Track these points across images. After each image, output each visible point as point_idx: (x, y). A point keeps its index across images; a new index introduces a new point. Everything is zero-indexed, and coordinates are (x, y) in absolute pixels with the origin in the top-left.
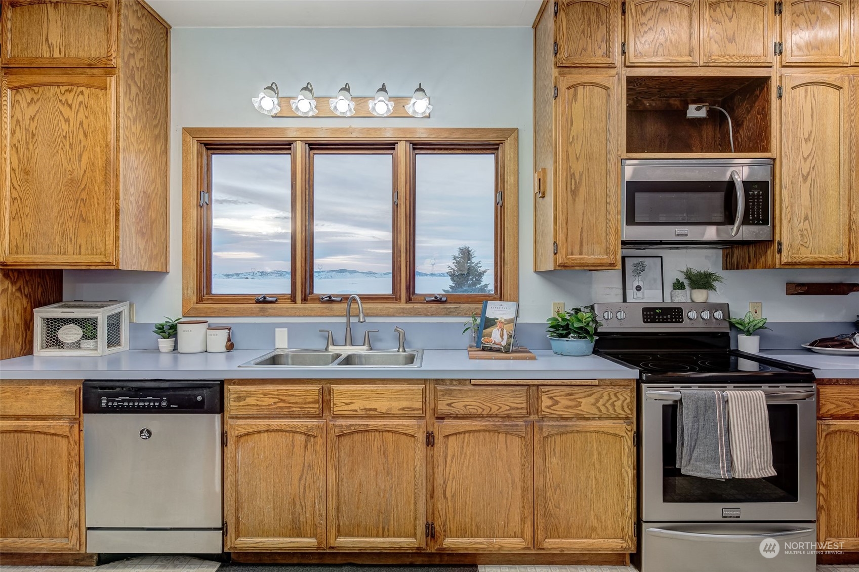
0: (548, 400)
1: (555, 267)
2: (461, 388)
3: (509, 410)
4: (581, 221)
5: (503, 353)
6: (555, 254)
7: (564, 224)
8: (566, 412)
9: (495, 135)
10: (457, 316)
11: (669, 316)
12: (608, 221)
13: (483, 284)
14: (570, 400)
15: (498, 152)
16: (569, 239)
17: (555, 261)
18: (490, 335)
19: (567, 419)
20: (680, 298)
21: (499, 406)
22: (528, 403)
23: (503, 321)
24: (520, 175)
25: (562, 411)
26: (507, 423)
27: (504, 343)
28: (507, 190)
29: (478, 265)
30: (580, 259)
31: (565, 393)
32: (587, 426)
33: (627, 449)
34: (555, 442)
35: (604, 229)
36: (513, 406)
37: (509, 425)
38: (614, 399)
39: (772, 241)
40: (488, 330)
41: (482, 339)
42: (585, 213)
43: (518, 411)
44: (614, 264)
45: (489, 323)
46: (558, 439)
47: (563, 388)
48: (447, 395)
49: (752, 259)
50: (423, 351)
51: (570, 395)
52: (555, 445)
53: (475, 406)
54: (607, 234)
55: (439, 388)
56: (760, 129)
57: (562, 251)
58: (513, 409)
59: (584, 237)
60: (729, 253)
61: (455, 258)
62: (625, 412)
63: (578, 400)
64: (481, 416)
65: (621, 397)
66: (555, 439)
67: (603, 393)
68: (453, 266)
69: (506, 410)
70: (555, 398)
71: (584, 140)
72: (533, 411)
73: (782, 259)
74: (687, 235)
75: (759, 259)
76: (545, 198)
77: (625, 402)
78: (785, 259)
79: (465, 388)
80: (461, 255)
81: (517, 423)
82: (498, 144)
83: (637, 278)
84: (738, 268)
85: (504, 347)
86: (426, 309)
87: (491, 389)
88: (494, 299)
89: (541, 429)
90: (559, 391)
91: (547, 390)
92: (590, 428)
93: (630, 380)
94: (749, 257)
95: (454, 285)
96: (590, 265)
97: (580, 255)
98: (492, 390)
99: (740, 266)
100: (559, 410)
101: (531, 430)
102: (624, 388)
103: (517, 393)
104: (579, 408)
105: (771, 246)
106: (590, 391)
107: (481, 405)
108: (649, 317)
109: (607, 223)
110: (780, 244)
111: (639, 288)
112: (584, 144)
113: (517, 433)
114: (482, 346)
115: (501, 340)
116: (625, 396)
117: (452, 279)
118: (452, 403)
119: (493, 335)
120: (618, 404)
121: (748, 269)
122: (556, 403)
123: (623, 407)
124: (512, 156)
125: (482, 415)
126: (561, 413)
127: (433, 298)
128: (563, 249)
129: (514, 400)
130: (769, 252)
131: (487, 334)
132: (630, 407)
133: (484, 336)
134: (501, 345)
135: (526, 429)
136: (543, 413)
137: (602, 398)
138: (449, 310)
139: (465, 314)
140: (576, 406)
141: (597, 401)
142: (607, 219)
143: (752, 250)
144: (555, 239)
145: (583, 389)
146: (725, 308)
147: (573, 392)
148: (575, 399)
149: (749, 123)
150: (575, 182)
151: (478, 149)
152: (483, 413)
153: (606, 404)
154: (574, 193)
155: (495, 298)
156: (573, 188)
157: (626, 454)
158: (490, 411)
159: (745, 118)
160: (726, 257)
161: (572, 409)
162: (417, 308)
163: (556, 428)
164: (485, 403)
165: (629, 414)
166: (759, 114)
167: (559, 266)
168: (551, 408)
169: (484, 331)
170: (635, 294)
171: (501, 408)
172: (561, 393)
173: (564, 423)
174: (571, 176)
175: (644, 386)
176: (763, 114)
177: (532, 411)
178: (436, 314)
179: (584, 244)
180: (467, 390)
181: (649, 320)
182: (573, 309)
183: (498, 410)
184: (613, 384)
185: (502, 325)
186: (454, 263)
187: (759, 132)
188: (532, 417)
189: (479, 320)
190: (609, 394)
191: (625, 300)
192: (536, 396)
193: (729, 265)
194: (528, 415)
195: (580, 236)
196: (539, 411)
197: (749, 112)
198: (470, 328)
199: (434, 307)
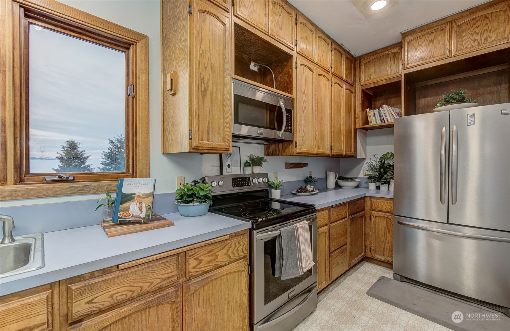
0: (194, 261)
1: (190, 149)
2: (106, 278)
3: (160, 282)
4: (208, 116)
5: (143, 224)
6: (190, 139)
7: (197, 116)
8: (208, 266)
9: (127, 35)
10: (88, 193)
11: (244, 182)
12: (225, 119)
13: (86, 164)
14: (211, 256)
15: (129, 52)
16: (200, 129)
17: (190, 145)
18: (128, 209)
19: (207, 272)
20: (249, 172)
21: (150, 282)
22: (178, 269)
23: (141, 195)
24: (150, 75)
25: (205, 267)
26: (158, 296)
27: (143, 215)
28: (139, 84)
29: (83, 153)
30: (209, 144)
31: (207, 251)
32: (222, 272)
33: (245, 279)
34: (199, 294)
35: (222, 123)
36: (164, 277)
37: (161, 296)
38: (238, 245)
39: (292, 141)
40: (125, 205)
41: (119, 214)
42: (211, 110)
43: (168, 281)
44: (228, 149)
45: (127, 198)
46: (202, 291)
47: (205, 248)
48: (87, 291)
49: (280, 151)
50: (43, 235)
51: (210, 252)
52: (199, 297)
53: (124, 291)
54: (224, 128)
55: (74, 287)
56: (287, 82)
57: (195, 137)
58: (164, 280)
59: (210, 129)
60: (267, 147)
61: (63, 147)
62: (244, 253)
63: (216, 254)
64: (132, 300)
65: (242, 244)
66: (199, 292)
67: (231, 244)
68: (62, 153)
69: (158, 283)
70: (200, 258)
71: (210, 56)
72: (182, 274)
73: (297, 150)
74: (262, 134)
75: (285, 150)
76: (176, 96)
77: (244, 246)
78: (298, 151)
79: (111, 276)
80: (68, 146)
81: (168, 292)
82: (130, 45)
83: (228, 159)
84: (272, 155)
85: (144, 218)
86: (47, 189)
87: (141, 268)
88: (127, 177)
89: (189, 288)
90: (201, 251)
91: (194, 253)
92: (224, 273)
93: (246, 230)
94: (279, 149)
95: (62, 165)
96: (214, 149)
97: (207, 141)
98: (143, 269)
99: (274, 154)
100: (203, 267)
101: (180, 293)
102: (243, 236)
103: (168, 264)
104: (217, 260)
105: (291, 144)
106: (224, 244)
107: (131, 288)
108: (235, 183)
109: (224, 120)
110: (296, 143)
111: (229, 166)
112: (210, 58)
113: (168, 300)
114: (119, 221)
115: (139, 212)
116: (244, 242)
117: (61, 161)
118: (93, 299)
119: (131, 209)
120: (240, 248)
121: (278, 155)
122: (201, 261)
123: (243, 249)
124: (143, 58)
125: (132, 297)
126: (204, 269)
127: (56, 178)
128: (196, 135)
129: (165, 271)
130: (290, 147)
131: (124, 209)
132: (246, 249)
133: (121, 211)
134: (140, 217)
135: (176, 294)
136: (190, 274)
137: (231, 247)
138: (78, 189)
139: (97, 191)
140: (215, 259)
141: (228, 250)
142: (224, 117)
143: (281, 145)
144: (190, 127)
145: (219, 245)
146: (266, 176)
147: (212, 249)
148: (214, 253)
149: (280, 79)
150: (204, 86)
151: (109, 43)
152: (133, 295)
153: (233, 251)
154: (204, 93)
155: (127, 175)
156: (203, 90)
157: (245, 282)
158: (141, 290)
159: (279, 76)
160: (266, 149)
161: (212, 262)
162: (32, 190)
163: (200, 283)
164: (135, 285)
165: (246, 254)
166: (286, 74)
167: (193, 149)
168: (197, 267)
169: (120, 206)
170: (227, 170)
171: (152, 283)
172: (204, 252)
173: (206, 276)
174: (201, 80)
175: (255, 232)
176: (288, 75)
177: (180, 275)
178: (60, 194)
179: (210, 133)
180: (114, 278)
181: (235, 185)
182: (193, 181)
183: (149, 287)
184: (237, 235)
185: (141, 199)
186: (62, 151)
187: (286, 84)
188: (181, 281)
189: (114, 196)
190: (235, 243)
191: (222, 173)
192: (184, 261)
193: (268, 153)
194: (178, 281)
195: (208, 127)
196: (187, 273)
197: (280, 73)
198: (104, 204)
199: (58, 186)
